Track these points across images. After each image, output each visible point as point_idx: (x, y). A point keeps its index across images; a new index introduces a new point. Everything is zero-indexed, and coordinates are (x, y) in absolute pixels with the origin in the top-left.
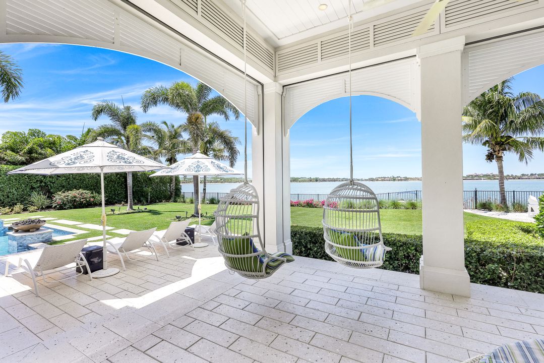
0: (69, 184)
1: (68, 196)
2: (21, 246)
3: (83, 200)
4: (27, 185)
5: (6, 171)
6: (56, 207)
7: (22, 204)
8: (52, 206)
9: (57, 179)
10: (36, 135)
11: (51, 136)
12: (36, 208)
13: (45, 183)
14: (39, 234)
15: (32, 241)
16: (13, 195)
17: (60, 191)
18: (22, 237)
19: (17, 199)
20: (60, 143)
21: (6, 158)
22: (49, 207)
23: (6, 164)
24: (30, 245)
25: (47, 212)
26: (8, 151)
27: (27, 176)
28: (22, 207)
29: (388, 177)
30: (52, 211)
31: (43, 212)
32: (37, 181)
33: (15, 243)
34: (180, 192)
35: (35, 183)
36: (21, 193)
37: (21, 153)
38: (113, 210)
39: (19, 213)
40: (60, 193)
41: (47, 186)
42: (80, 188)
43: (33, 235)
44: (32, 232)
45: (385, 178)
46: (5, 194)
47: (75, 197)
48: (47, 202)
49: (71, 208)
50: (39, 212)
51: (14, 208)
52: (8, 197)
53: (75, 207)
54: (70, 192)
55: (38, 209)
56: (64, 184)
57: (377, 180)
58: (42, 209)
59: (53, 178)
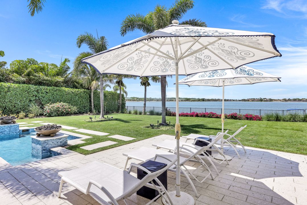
0: (54, 98)
1: (54, 107)
2: (44, 150)
3: (64, 110)
4: (27, 98)
5: (13, 87)
6: (46, 115)
7: (24, 112)
8: (43, 114)
9: (46, 95)
10: (31, 63)
11: (42, 63)
12: (33, 115)
13: (38, 97)
14: (58, 139)
15: (53, 146)
16: (18, 105)
17: (48, 103)
18: (45, 142)
19: (20, 109)
20: (48, 68)
21: (13, 79)
22: (41, 115)
23: (13, 83)
24: (52, 149)
25: (41, 118)
26: (14, 74)
27: (27, 92)
28: (24, 114)
29: (257, 99)
30: (44, 118)
31: (38, 118)
32: (33, 96)
33: (39, 147)
34: (125, 106)
35: (32, 97)
36: (23, 104)
37: (23, 75)
38: (91, 118)
39: (22, 119)
40: (48, 105)
41: (40, 100)
42: (61, 101)
43: (54, 140)
44: (52, 137)
45: (254, 99)
46: (13, 104)
47: (59, 108)
48: (40, 111)
49: (56, 116)
50: (35, 118)
51: (19, 115)
52: (15, 107)
53: (59, 116)
54: (55, 104)
55: (35, 116)
56: (51, 98)
57: (248, 101)
58: (37, 116)
59: (43, 94)
